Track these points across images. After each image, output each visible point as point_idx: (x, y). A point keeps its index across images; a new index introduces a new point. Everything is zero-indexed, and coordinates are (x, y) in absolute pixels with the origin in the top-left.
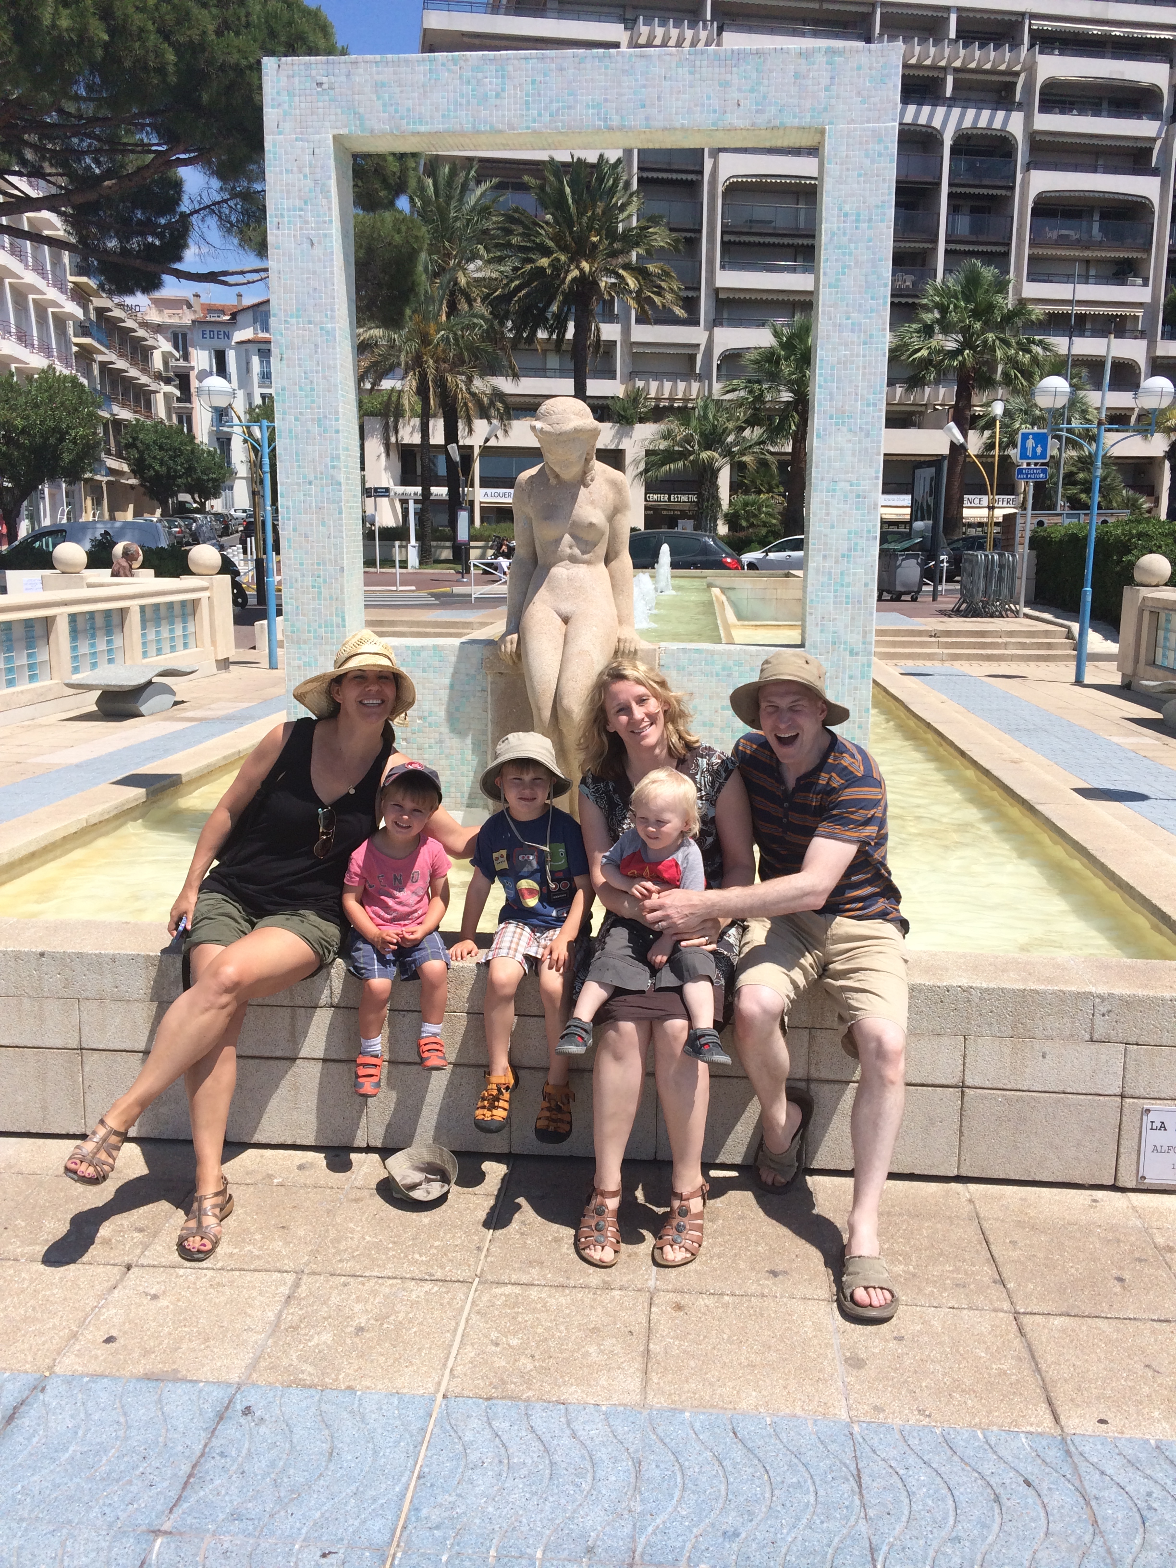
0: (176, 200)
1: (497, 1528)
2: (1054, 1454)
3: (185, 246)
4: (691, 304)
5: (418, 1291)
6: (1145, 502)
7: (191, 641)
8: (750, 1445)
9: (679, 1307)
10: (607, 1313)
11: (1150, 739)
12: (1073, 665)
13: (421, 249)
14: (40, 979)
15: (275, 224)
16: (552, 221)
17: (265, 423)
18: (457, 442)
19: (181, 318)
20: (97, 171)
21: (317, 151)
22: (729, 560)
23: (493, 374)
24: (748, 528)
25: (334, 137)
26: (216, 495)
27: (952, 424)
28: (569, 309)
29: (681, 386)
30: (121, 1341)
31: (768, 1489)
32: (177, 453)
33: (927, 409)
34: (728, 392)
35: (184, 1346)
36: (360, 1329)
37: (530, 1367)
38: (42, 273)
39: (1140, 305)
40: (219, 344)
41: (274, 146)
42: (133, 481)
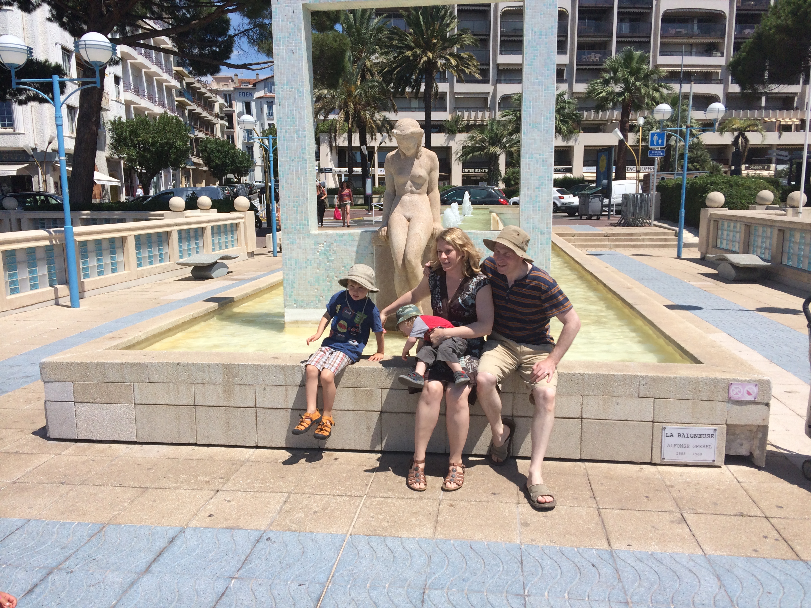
0: (227, 28)
1: (370, 577)
2: (606, 556)
3: (231, 51)
4: (484, 73)
5: (339, 500)
6: (723, 168)
7: (235, 243)
8: (477, 551)
9: (451, 505)
10: (420, 507)
11: (710, 282)
12: (676, 249)
13: (347, 49)
14: (177, 374)
15: (276, 44)
16: (413, 32)
17: (271, 137)
18: (366, 145)
19: (228, 87)
20: (188, 16)
21: (295, 11)
22: (502, 200)
23: (385, 110)
24: (515, 185)
25: (303, 5)
26: (246, 174)
27: (617, 130)
28: (422, 77)
29: (480, 114)
30: (216, 516)
31: (483, 566)
32: (226, 154)
33: (608, 122)
34: (503, 117)
35: (242, 518)
36: (315, 512)
37: (386, 525)
38: (161, 67)
39: (719, 66)
40: (247, 99)
41: (276, 9)
42: (205, 168)
